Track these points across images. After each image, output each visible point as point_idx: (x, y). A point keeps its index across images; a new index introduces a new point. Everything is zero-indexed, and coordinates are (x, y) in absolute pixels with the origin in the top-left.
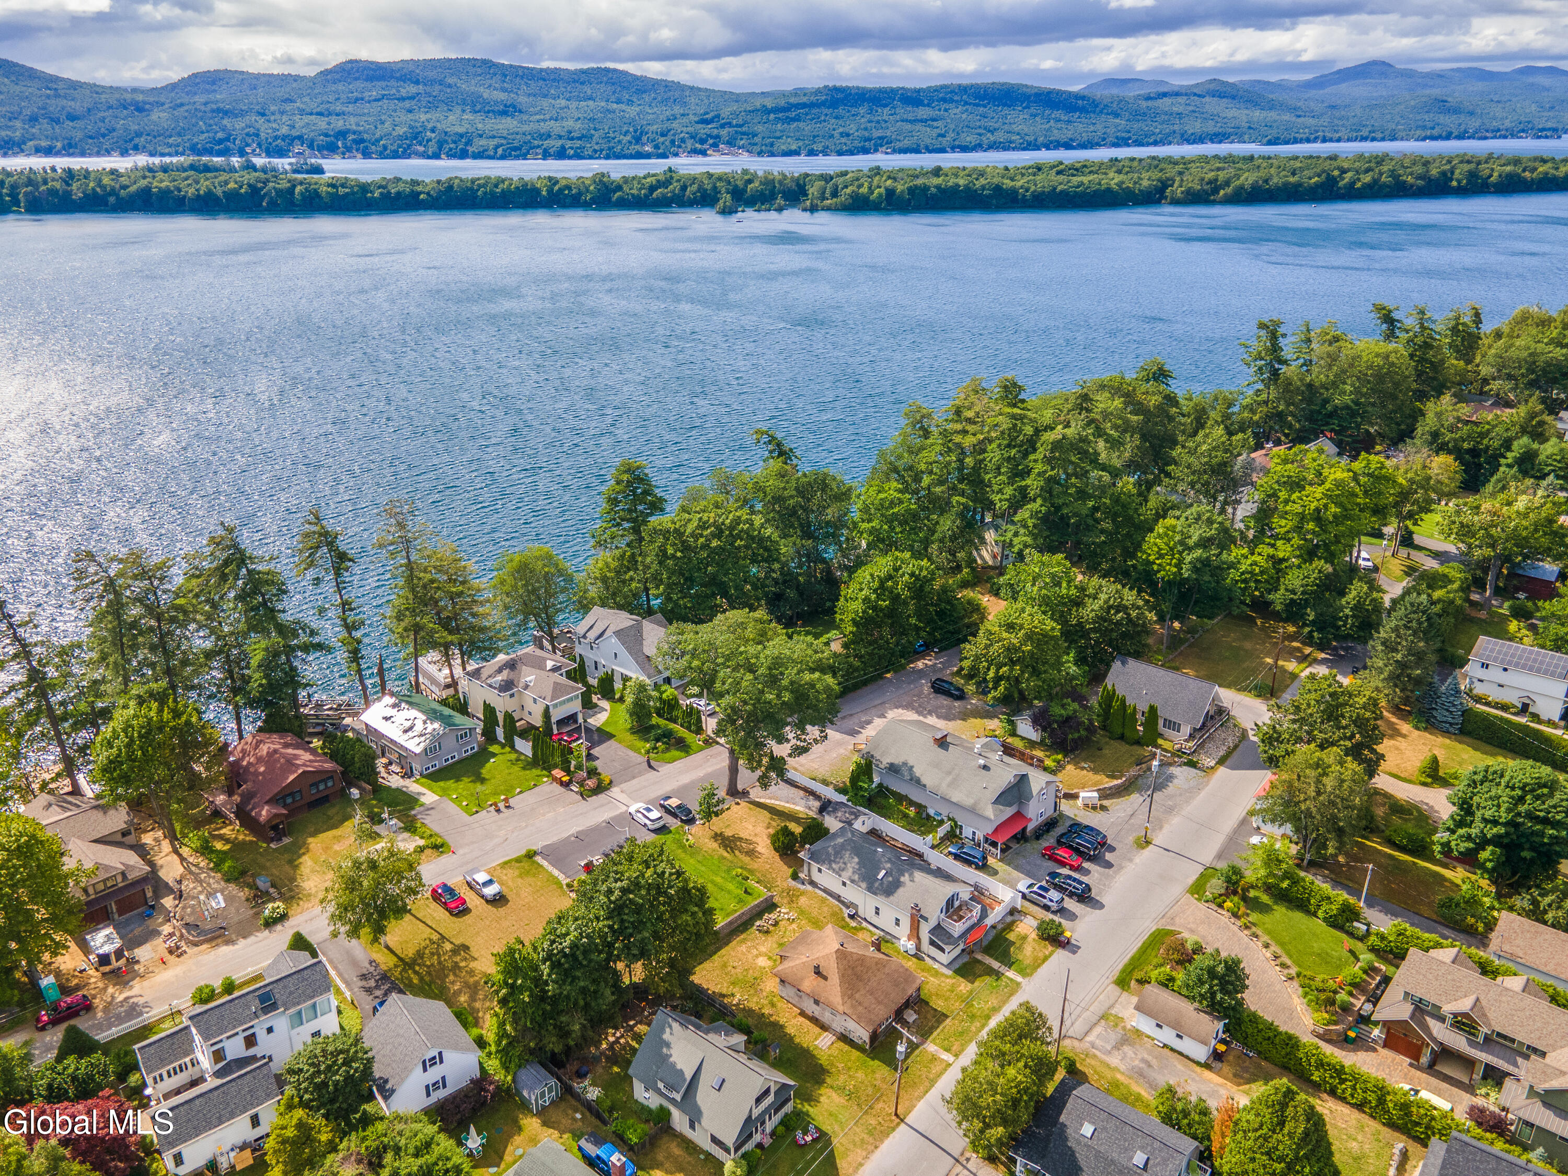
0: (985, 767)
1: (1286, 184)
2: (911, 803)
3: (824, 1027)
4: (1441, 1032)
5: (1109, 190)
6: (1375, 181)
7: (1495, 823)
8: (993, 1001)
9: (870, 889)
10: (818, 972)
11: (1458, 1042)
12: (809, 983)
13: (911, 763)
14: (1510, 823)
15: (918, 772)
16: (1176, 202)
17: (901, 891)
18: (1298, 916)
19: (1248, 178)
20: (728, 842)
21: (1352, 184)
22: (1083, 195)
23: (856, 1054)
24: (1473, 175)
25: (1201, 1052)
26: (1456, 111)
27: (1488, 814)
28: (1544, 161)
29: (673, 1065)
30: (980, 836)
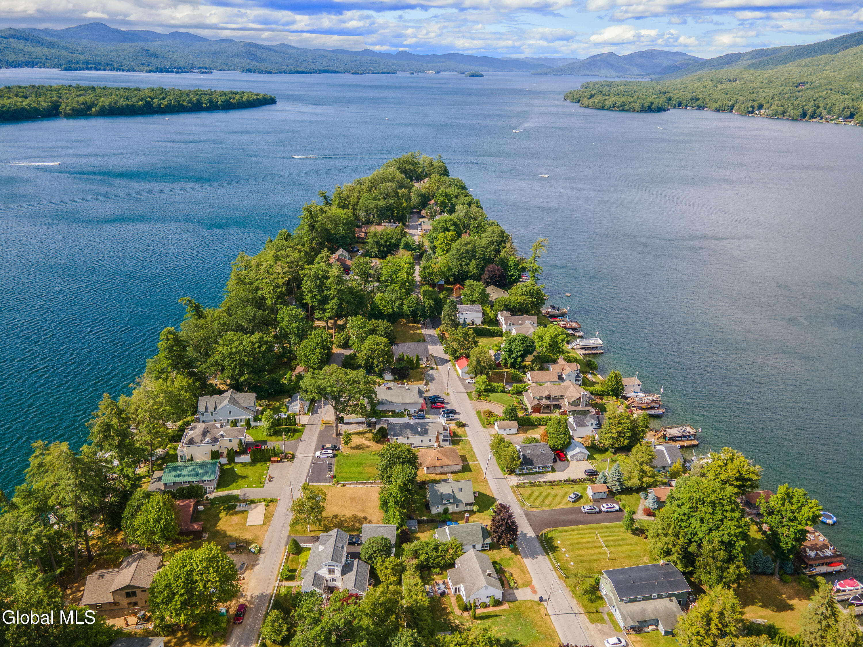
0: (408, 389)
1: (127, 105)
2: (389, 411)
3: (446, 474)
4: (544, 402)
5: (23, 109)
6: (170, 104)
7: (520, 351)
8: (469, 446)
9: (420, 435)
10: (438, 459)
11: (547, 402)
12: (438, 463)
13: (385, 398)
14: (524, 350)
15: (389, 399)
16: (68, 116)
17: (429, 431)
18: (494, 394)
19: (105, 102)
20: (358, 447)
21: (159, 105)
22: (8, 112)
23: (459, 474)
24: (210, 101)
25: (514, 431)
26: (156, 56)
27: (518, 349)
28: (236, 93)
29: (446, 494)
30: (417, 410)
